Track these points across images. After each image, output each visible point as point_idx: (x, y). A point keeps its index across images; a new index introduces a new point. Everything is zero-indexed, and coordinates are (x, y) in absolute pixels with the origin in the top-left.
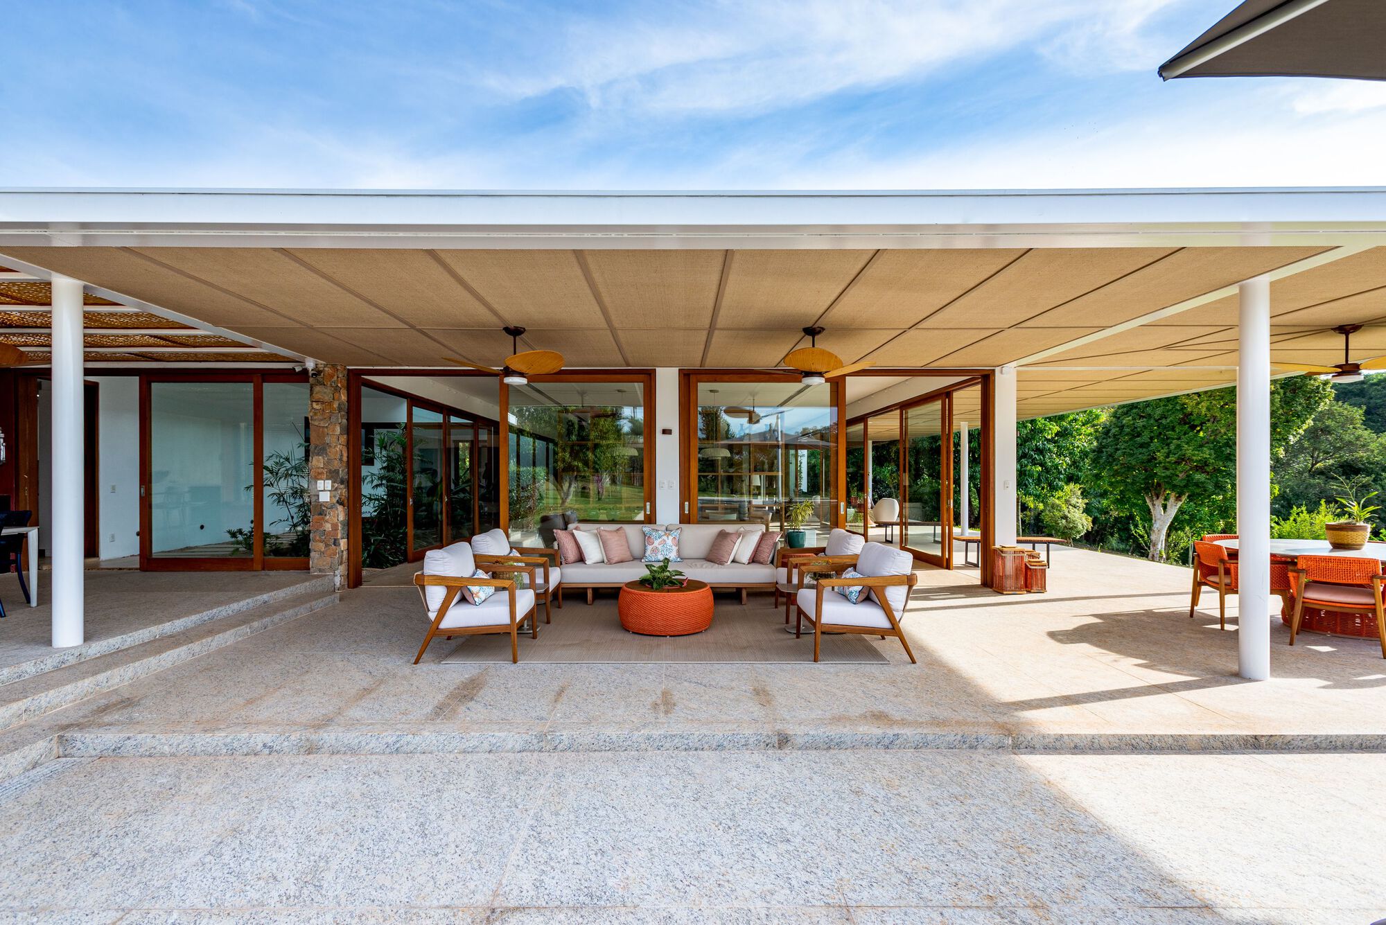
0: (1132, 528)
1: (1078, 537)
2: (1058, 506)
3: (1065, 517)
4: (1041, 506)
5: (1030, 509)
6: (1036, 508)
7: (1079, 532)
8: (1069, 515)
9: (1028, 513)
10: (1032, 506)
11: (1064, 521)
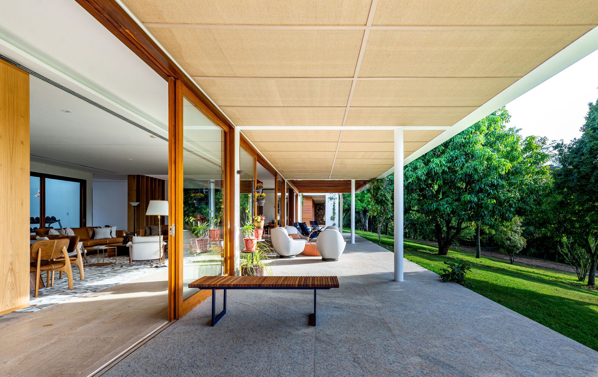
0: (559, 248)
1: (518, 252)
2: (504, 231)
3: (509, 239)
4: (493, 232)
5: (486, 234)
6: (490, 233)
7: (518, 249)
8: (512, 238)
9: (485, 236)
10: (488, 232)
11: (508, 242)
